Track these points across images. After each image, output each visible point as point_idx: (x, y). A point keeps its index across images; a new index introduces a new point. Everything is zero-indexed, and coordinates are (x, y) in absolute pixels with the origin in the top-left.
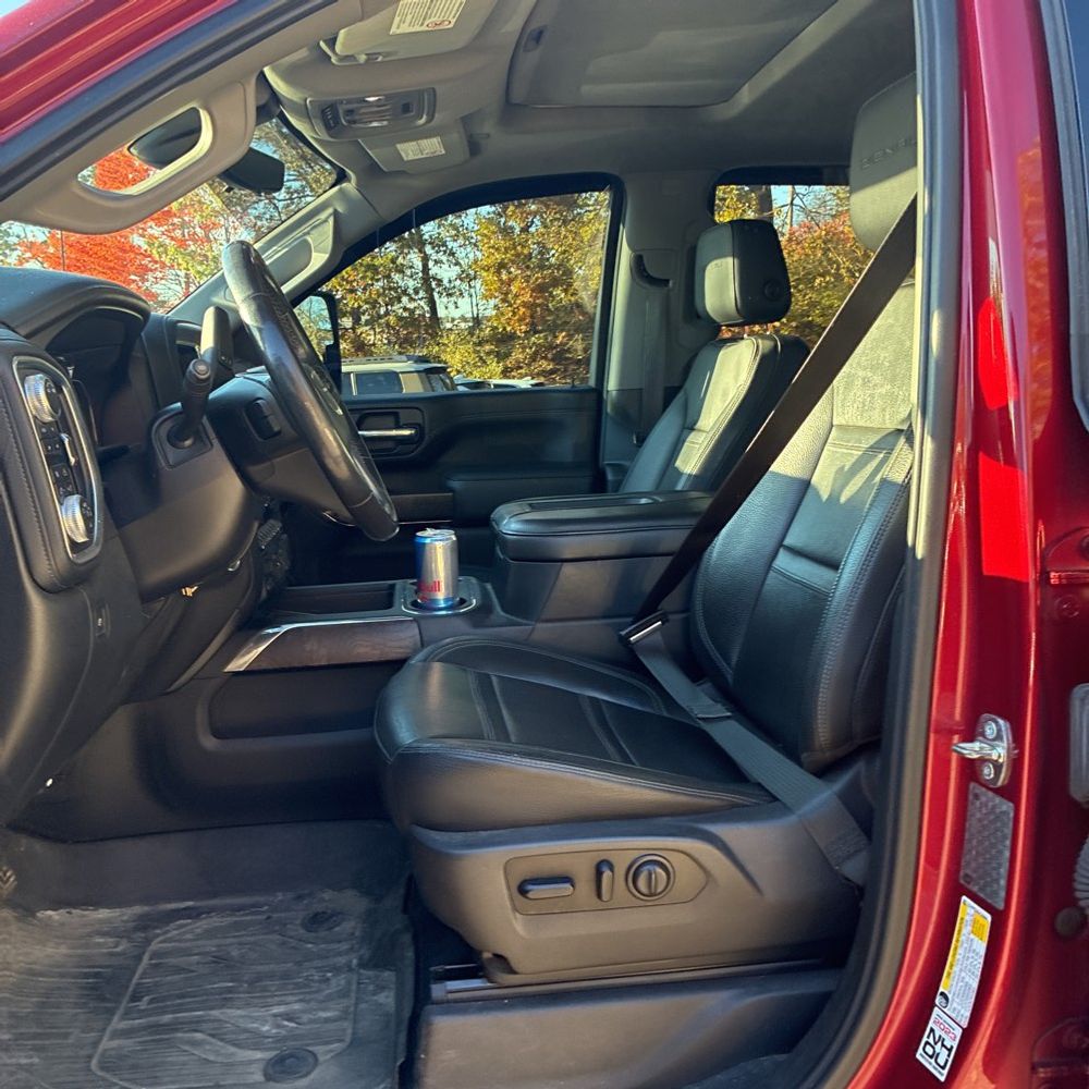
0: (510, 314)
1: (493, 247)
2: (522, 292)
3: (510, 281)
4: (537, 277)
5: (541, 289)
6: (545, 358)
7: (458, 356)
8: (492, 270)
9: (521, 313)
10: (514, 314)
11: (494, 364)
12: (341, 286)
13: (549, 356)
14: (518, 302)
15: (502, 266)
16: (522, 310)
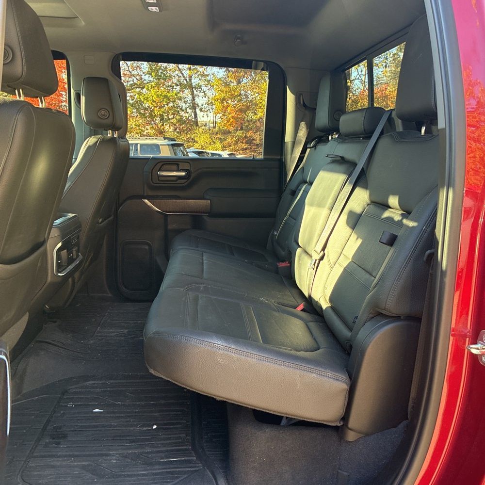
0: (226, 121)
1: (220, 91)
2: (232, 112)
3: (228, 106)
4: (240, 105)
5: (241, 111)
6: (242, 142)
7: (202, 139)
8: (219, 101)
9: (231, 121)
10: (228, 121)
11: (218, 144)
12: (152, 104)
13: (244, 141)
14: (230, 116)
15: (224, 99)
16: (232, 120)
